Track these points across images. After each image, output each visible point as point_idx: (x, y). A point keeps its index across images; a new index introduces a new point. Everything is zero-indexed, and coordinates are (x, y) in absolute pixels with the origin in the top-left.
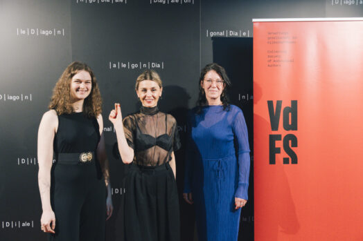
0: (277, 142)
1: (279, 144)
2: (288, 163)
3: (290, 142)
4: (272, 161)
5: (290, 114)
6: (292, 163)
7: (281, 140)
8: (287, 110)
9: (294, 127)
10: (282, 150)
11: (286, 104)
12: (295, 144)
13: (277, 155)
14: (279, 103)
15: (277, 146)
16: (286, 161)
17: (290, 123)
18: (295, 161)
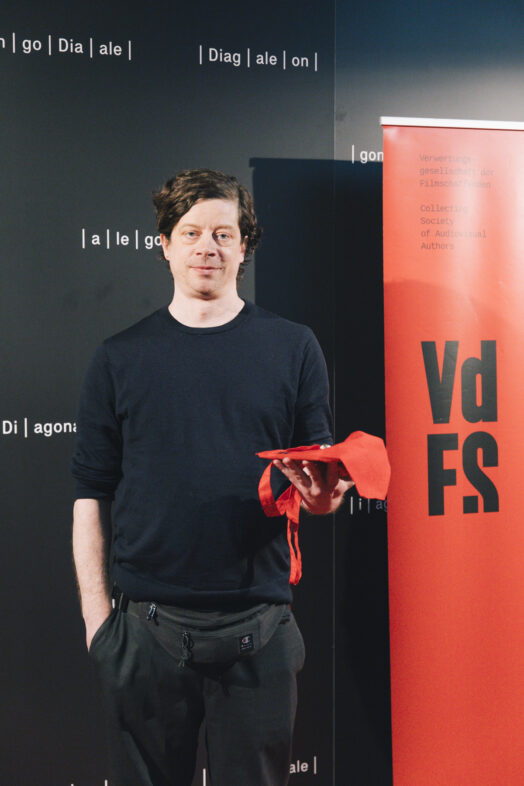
0: (446, 454)
1: (453, 460)
2: (476, 511)
3: (480, 452)
4: (436, 507)
5: (479, 378)
6: (487, 509)
7: (456, 448)
8: (471, 368)
9: (489, 412)
10: (461, 476)
11: (469, 350)
12: (492, 459)
13: (448, 490)
14: (451, 348)
15: (447, 466)
16: (470, 505)
17: (479, 403)
18: (492, 504)
